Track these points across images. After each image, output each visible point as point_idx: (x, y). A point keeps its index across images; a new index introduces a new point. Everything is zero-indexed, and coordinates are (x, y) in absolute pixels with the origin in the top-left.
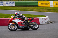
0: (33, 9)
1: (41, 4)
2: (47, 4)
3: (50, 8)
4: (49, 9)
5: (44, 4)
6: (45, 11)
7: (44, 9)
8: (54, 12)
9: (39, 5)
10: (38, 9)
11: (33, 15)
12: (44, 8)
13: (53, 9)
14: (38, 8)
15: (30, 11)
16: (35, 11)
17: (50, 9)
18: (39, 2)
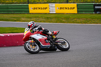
0: (20, 18)
1: (34, 9)
2: (44, 8)
3: (49, 16)
4: (48, 18)
5: (39, 8)
6: (41, 22)
7: (39, 18)
8: (57, 22)
9: (31, 11)
10: (28, 18)
11: (20, 29)
12: (40, 16)
13: (56, 17)
14: (29, 15)
15: (15, 21)
16: (24, 21)
17: (50, 18)
18: (31, 6)
